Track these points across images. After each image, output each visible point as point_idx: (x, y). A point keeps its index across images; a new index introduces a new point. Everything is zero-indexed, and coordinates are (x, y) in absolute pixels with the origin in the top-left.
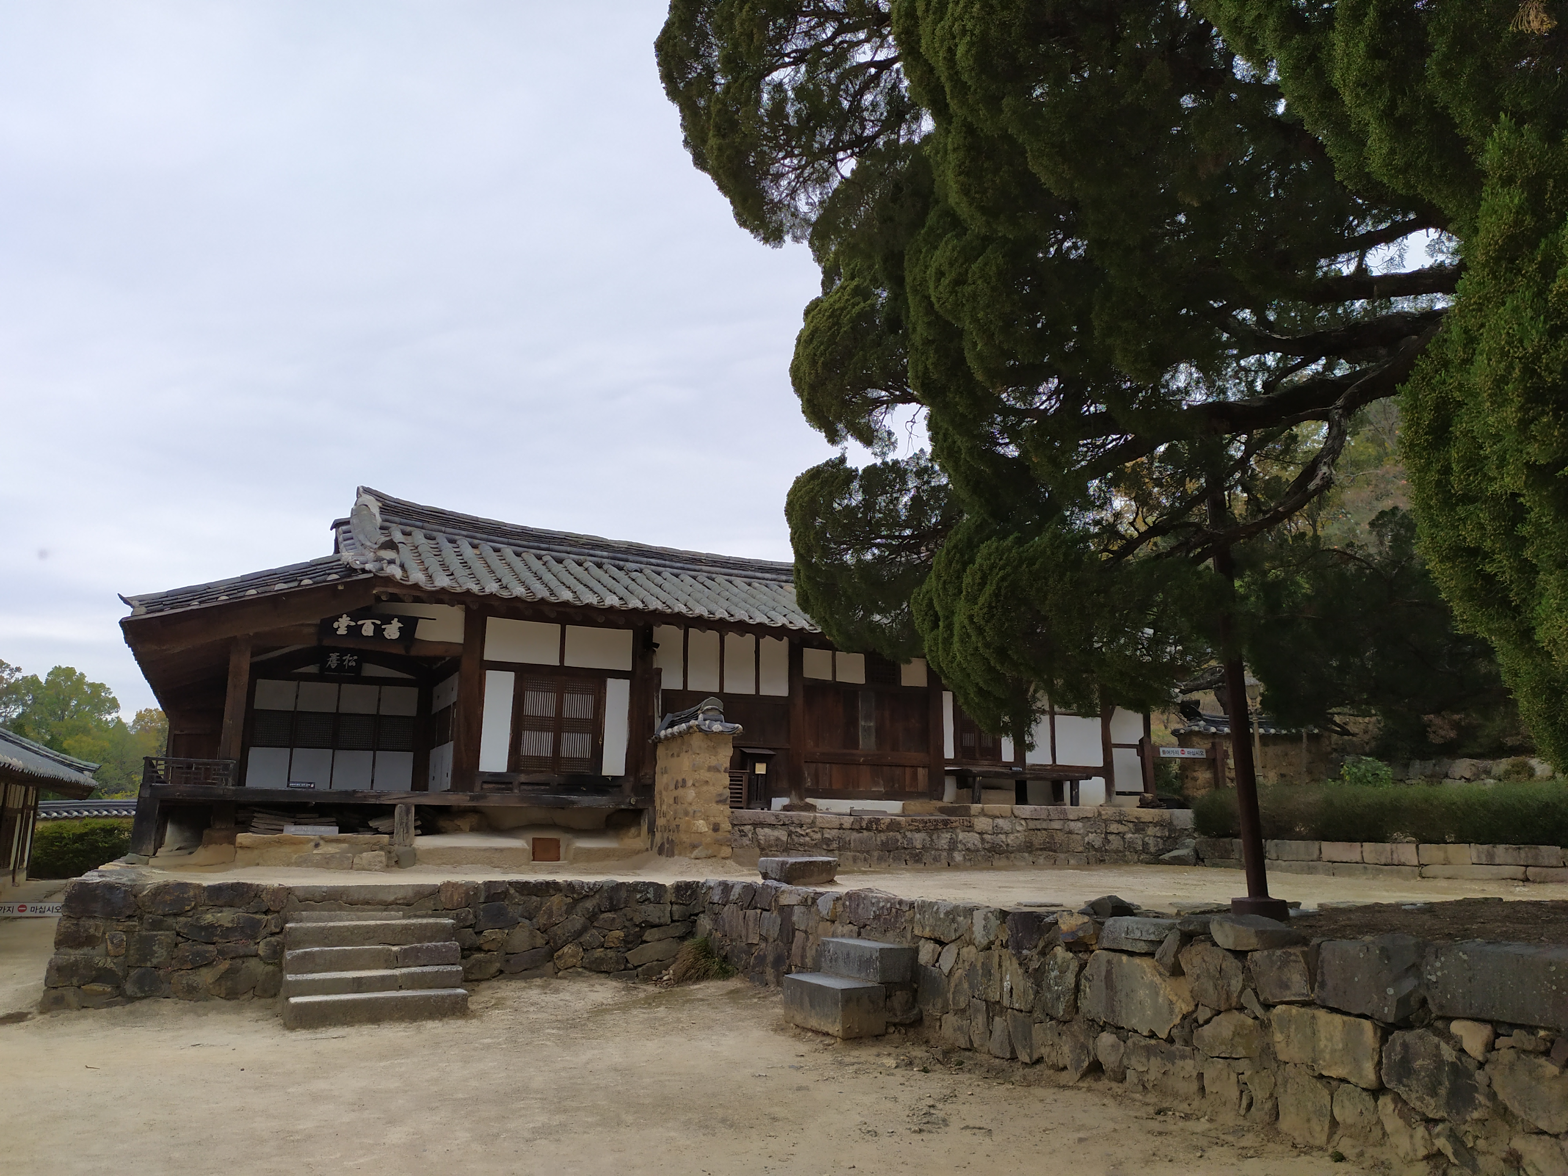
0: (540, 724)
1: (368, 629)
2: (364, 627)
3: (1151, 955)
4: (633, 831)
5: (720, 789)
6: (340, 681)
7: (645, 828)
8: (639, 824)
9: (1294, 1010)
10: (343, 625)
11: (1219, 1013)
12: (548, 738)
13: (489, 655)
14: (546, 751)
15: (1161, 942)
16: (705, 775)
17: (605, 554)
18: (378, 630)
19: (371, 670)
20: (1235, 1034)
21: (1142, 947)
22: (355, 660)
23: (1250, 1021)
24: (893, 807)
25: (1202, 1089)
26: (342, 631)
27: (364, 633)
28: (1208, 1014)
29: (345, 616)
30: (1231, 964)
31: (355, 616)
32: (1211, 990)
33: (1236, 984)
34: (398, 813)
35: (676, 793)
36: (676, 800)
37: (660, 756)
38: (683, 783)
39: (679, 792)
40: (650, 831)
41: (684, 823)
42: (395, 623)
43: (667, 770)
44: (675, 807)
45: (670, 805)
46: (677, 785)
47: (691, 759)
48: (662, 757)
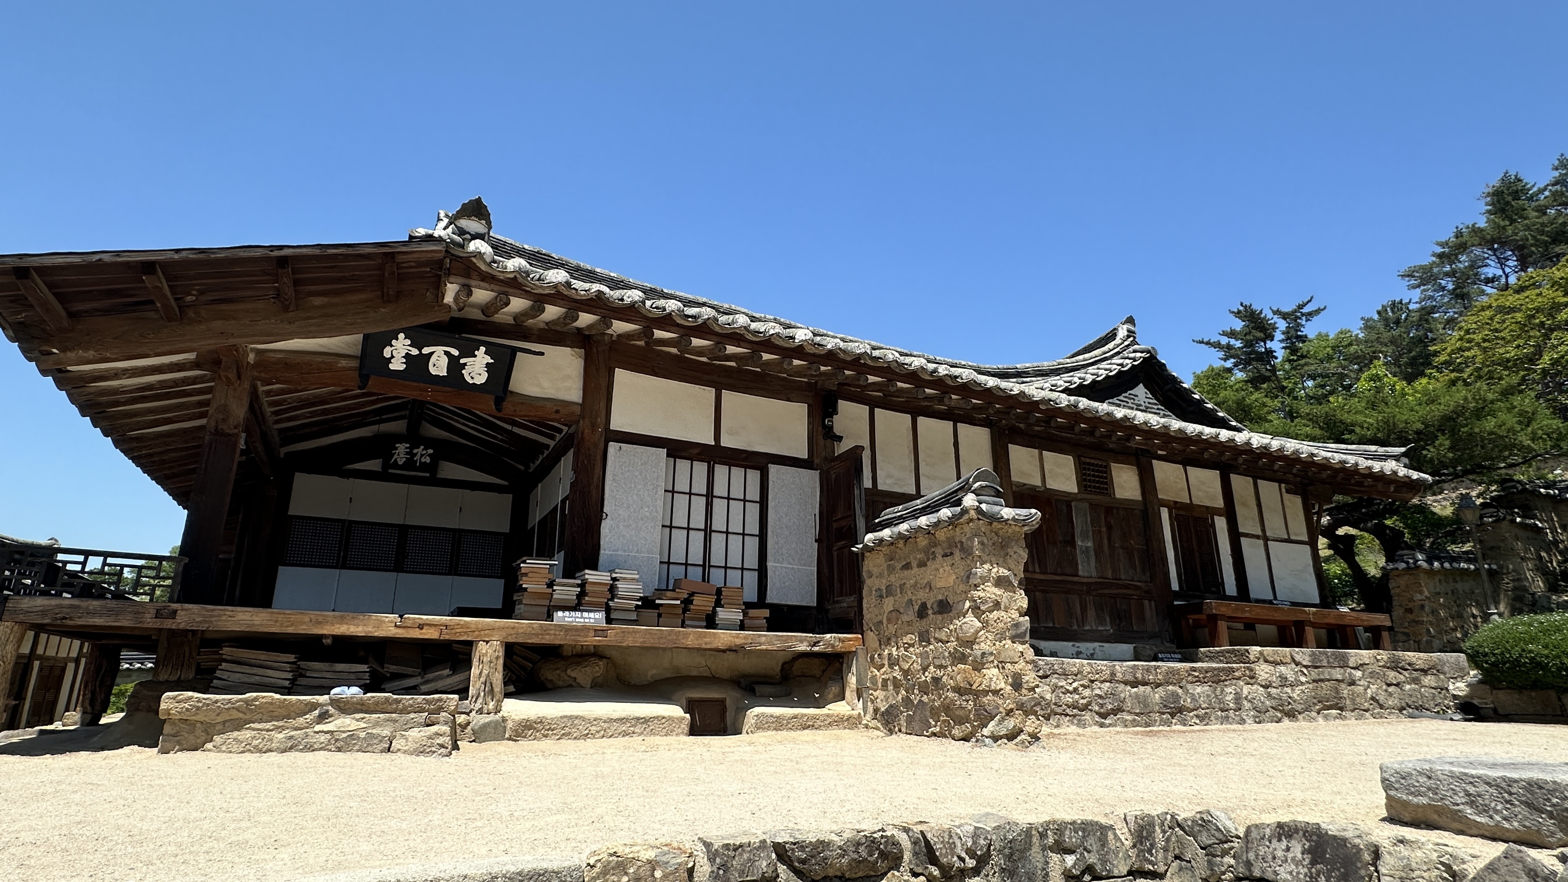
1: (439, 365)
2: (433, 359)
5: (1016, 617)
6: (408, 483)
7: (851, 681)
8: (842, 680)
10: (398, 352)
13: (618, 423)
18: (455, 366)
19: (450, 470)
22: (429, 455)
26: (397, 365)
27: (433, 371)
29: (401, 336)
31: (419, 337)
34: (477, 657)
35: (924, 624)
36: (924, 637)
37: (870, 573)
38: (944, 608)
39: (932, 622)
40: (862, 688)
41: (954, 674)
42: (483, 357)
43: (889, 592)
44: (922, 648)
45: (907, 646)
46: (922, 614)
47: (962, 566)
48: (874, 575)
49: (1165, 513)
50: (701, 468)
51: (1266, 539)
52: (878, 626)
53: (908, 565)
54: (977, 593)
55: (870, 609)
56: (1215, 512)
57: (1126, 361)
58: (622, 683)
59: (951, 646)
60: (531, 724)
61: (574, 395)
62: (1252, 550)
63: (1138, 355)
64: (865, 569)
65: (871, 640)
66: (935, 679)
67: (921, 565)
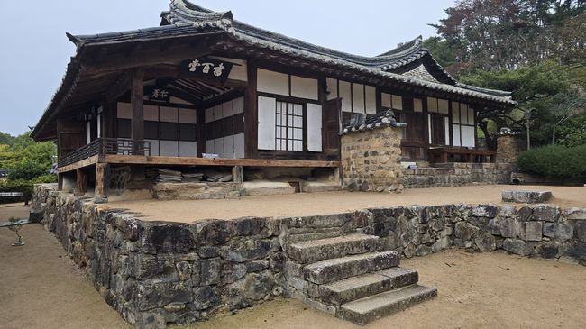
2: (205, 68)
4: (331, 177)
5: (398, 156)
6: (159, 105)
7: (338, 176)
8: (334, 175)
10: (193, 66)
13: (259, 89)
16: (392, 149)
18: (212, 70)
19: (174, 100)
22: (167, 94)
26: (192, 70)
27: (204, 71)
29: (196, 60)
31: (202, 60)
34: (234, 170)
35: (367, 158)
36: (367, 162)
37: (344, 142)
38: (375, 153)
39: (370, 158)
40: (341, 177)
41: (378, 173)
42: (221, 67)
43: (353, 148)
44: (366, 165)
45: (360, 165)
46: (366, 155)
47: (383, 141)
48: (346, 142)
49: (429, 117)
50: (284, 105)
51: (460, 125)
52: (348, 159)
53: (361, 140)
54: (387, 149)
55: (344, 154)
56: (445, 115)
57: (419, 55)
58: (267, 178)
59: (377, 165)
60: (253, 190)
61: (245, 79)
62: (456, 129)
63: (423, 53)
64: (342, 140)
65: (344, 163)
66: (372, 175)
67: (366, 140)
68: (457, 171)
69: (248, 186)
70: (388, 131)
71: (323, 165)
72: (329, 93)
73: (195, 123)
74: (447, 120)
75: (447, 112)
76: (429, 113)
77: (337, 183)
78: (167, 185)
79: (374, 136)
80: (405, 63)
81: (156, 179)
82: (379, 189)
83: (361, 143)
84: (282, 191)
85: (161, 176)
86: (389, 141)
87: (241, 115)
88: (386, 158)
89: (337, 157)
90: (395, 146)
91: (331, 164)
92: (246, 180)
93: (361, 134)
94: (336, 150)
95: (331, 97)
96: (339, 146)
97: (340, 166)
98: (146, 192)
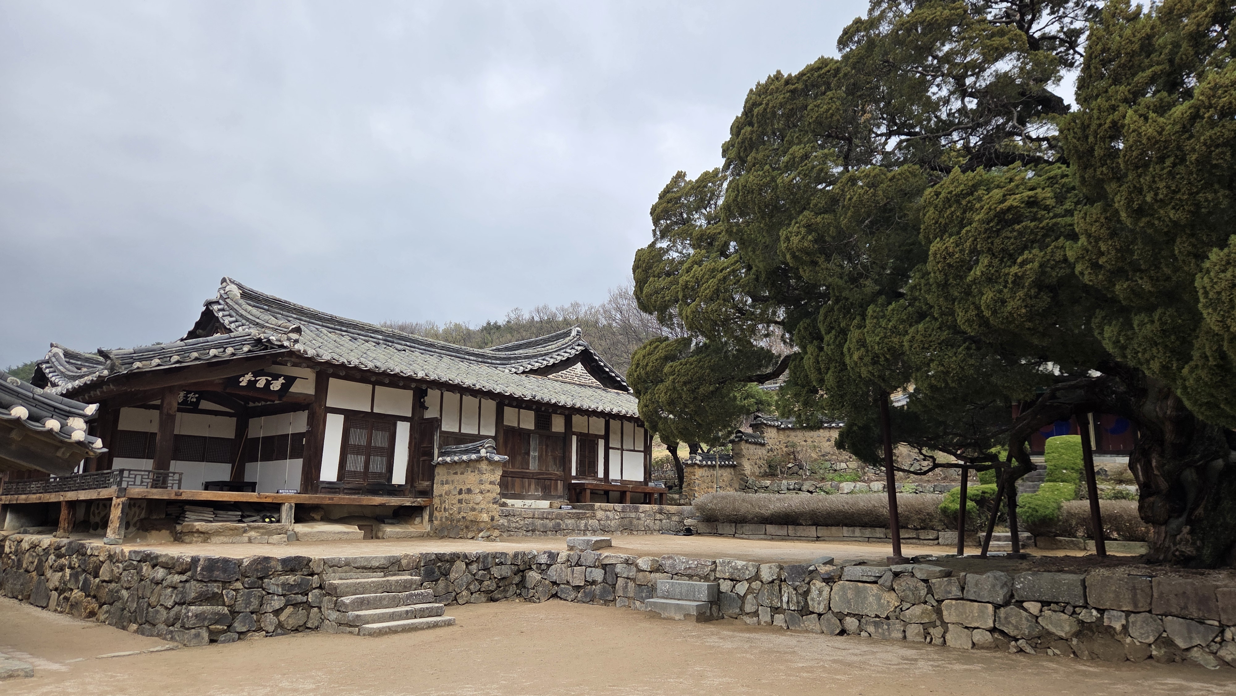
0: (358, 450)
1: (261, 384)
2: (259, 382)
3: (875, 582)
5: (495, 495)
6: (183, 411)
7: (426, 517)
8: (422, 516)
9: (954, 602)
10: (245, 380)
11: (914, 605)
12: (362, 459)
13: (329, 404)
14: (360, 468)
15: (880, 577)
16: (489, 487)
17: (380, 337)
18: (268, 383)
20: (923, 613)
21: (872, 579)
22: (196, 398)
23: (930, 608)
24: (544, 504)
25: (905, 637)
27: (259, 387)
28: (909, 605)
30: (921, 585)
32: (911, 596)
33: (923, 592)
34: (285, 509)
35: (461, 497)
36: (460, 501)
37: (439, 474)
38: (469, 491)
39: (464, 496)
40: (431, 520)
41: (470, 516)
42: (281, 380)
43: (447, 483)
44: (459, 505)
45: (453, 505)
46: (460, 492)
47: (478, 477)
48: (440, 475)
49: (574, 438)
51: (622, 450)
52: (441, 496)
53: (456, 473)
54: (482, 487)
55: (438, 489)
56: (600, 437)
57: (573, 351)
58: (328, 519)
59: (470, 505)
60: (305, 535)
61: (311, 391)
62: (614, 456)
63: (580, 348)
64: (436, 471)
65: (436, 501)
66: (463, 517)
67: (462, 473)
68: (600, 514)
69: (300, 528)
70: (484, 466)
71: (408, 504)
72: (427, 408)
73: (233, 436)
74: (601, 443)
75: (603, 433)
76: (574, 433)
77: (426, 527)
78: (198, 525)
79: (470, 470)
80: (552, 361)
81: (179, 518)
82: (470, 535)
83: (457, 477)
84: (345, 536)
85: (188, 515)
86: (484, 477)
87: (301, 435)
88: (479, 497)
89: (427, 493)
90: (491, 483)
91: (420, 501)
92: (298, 520)
93: (457, 467)
94: (428, 483)
95: (429, 414)
96: (432, 479)
97: (431, 505)
98: (165, 533)
